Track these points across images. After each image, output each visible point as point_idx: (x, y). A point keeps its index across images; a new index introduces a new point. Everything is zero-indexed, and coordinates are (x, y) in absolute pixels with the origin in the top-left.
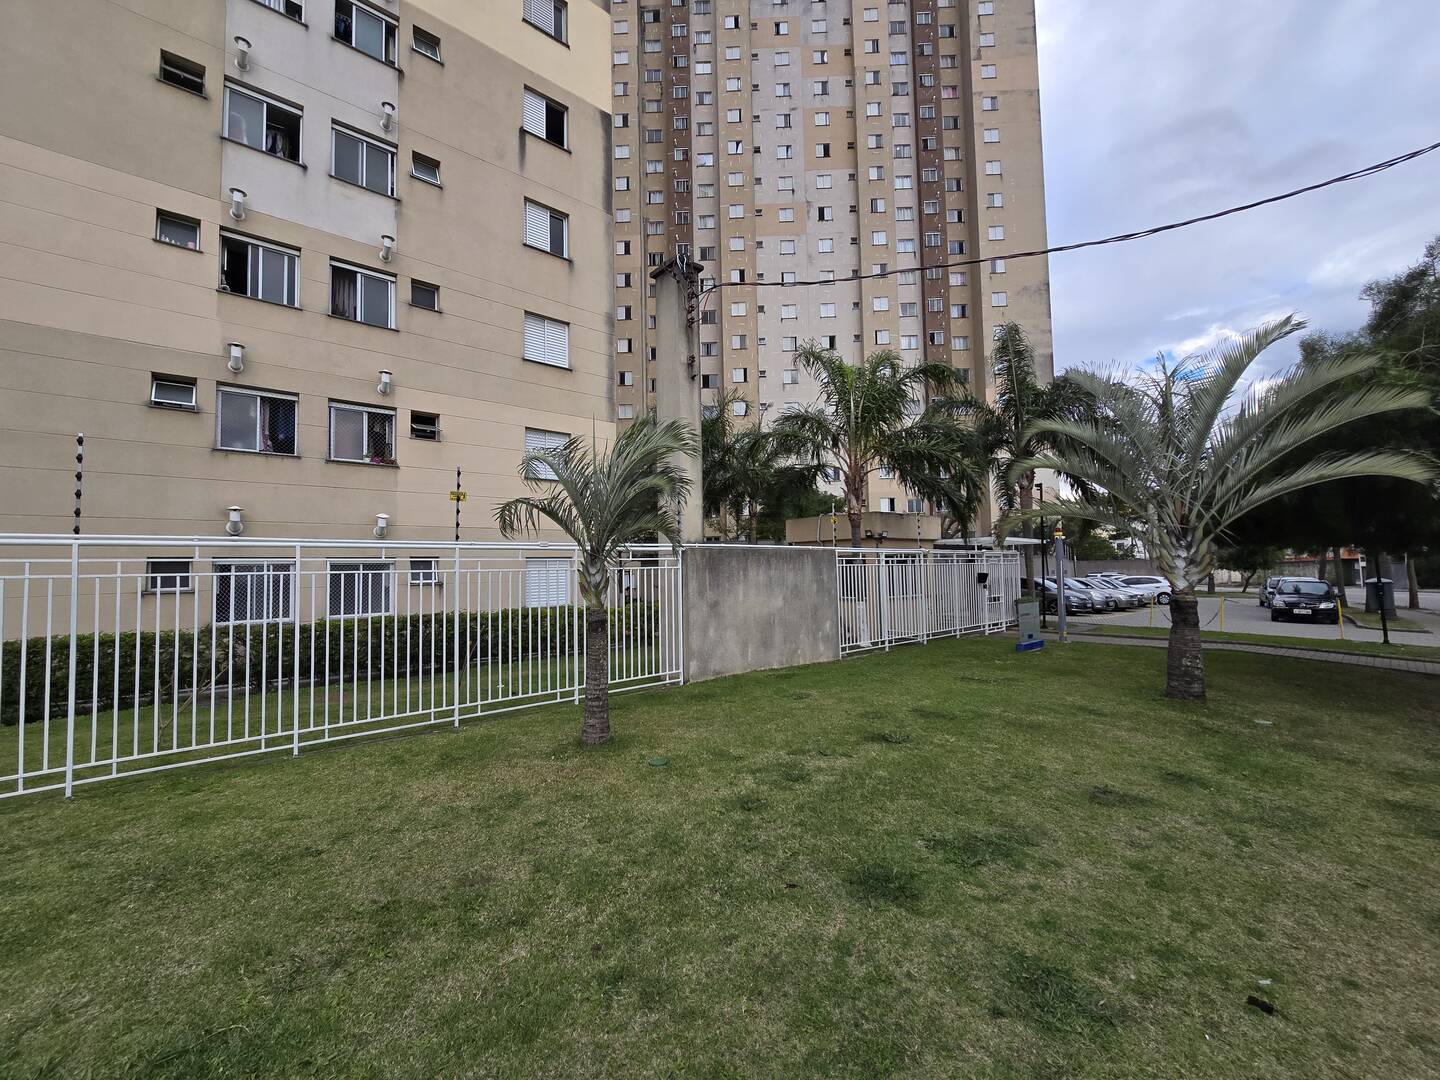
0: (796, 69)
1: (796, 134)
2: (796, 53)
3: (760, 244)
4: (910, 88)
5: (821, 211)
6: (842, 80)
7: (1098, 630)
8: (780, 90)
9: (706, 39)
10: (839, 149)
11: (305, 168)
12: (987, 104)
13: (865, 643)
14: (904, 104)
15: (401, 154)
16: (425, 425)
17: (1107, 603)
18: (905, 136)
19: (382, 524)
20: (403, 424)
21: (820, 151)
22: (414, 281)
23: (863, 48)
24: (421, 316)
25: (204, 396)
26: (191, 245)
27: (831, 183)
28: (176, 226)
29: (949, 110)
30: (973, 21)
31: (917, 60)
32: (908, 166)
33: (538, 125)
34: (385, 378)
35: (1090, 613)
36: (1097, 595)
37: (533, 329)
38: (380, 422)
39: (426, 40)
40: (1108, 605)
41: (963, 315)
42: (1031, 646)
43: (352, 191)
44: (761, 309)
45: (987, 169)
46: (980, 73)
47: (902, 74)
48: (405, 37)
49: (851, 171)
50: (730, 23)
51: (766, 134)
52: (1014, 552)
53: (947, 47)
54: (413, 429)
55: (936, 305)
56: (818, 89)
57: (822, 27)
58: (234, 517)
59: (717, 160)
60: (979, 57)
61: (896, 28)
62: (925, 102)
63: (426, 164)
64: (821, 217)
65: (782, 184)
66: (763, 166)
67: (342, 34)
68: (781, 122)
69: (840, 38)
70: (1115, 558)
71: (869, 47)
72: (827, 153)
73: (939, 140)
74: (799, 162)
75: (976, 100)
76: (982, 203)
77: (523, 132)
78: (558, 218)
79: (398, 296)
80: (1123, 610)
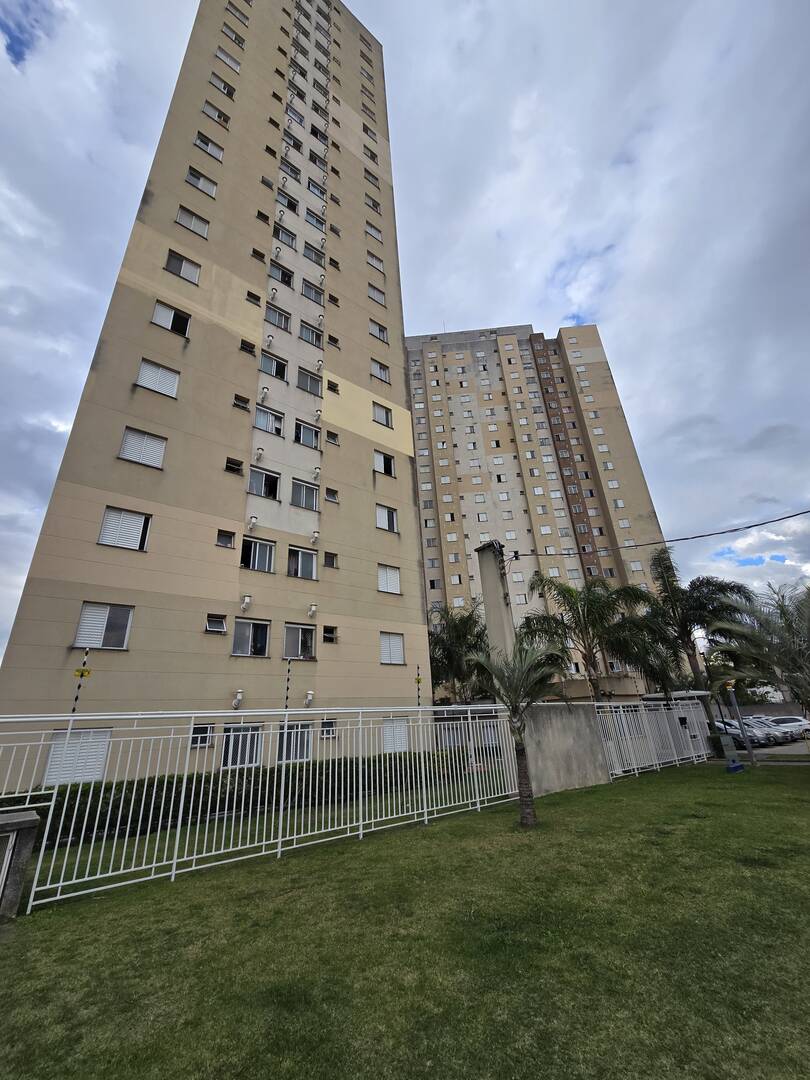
0: (475, 403)
1: (478, 436)
2: (474, 396)
3: (462, 498)
4: (543, 409)
5: (499, 477)
6: (503, 407)
7: (773, 758)
8: (466, 414)
9: (420, 391)
10: (505, 442)
11: (280, 502)
12: (592, 415)
13: (619, 771)
14: (541, 417)
15: (321, 490)
16: (330, 634)
17: (768, 739)
18: (544, 433)
19: (310, 697)
20: (320, 634)
21: (494, 444)
22: (326, 553)
23: (513, 392)
24: (329, 570)
25: (229, 626)
26: (229, 545)
27: (503, 462)
28: (225, 537)
29: (569, 418)
30: (575, 375)
31: (546, 395)
32: (549, 449)
33: (380, 467)
34: (314, 608)
35: (757, 747)
36: (759, 733)
37: (382, 573)
38: (308, 633)
39: (332, 436)
40: (770, 740)
41: (601, 534)
42: (736, 769)
43: (300, 511)
44: (466, 536)
45: (600, 450)
46: (585, 400)
47: (538, 402)
48: (323, 436)
49: (515, 454)
50: (434, 383)
51: (461, 437)
52: (696, 701)
53: (561, 387)
54: (324, 637)
55: (581, 528)
56: (489, 412)
57: (487, 382)
58: (239, 697)
59: (431, 453)
60: (582, 392)
61: (530, 381)
62: (554, 416)
63: (331, 493)
64: (499, 480)
65: (472, 463)
66: (460, 454)
67: (297, 439)
68: (468, 430)
69: (499, 387)
70: (755, 703)
71: (516, 390)
72: (498, 445)
73: (566, 434)
74: (481, 450)
75: (585, 414)
76: (600, 468)
77: (374, 471)
78: (391, 512)
79: (318, 561)
80: (780, 744)
